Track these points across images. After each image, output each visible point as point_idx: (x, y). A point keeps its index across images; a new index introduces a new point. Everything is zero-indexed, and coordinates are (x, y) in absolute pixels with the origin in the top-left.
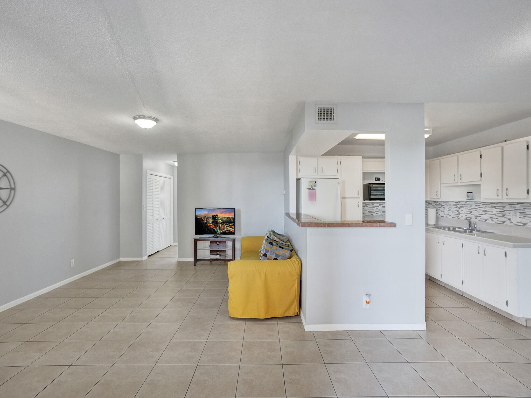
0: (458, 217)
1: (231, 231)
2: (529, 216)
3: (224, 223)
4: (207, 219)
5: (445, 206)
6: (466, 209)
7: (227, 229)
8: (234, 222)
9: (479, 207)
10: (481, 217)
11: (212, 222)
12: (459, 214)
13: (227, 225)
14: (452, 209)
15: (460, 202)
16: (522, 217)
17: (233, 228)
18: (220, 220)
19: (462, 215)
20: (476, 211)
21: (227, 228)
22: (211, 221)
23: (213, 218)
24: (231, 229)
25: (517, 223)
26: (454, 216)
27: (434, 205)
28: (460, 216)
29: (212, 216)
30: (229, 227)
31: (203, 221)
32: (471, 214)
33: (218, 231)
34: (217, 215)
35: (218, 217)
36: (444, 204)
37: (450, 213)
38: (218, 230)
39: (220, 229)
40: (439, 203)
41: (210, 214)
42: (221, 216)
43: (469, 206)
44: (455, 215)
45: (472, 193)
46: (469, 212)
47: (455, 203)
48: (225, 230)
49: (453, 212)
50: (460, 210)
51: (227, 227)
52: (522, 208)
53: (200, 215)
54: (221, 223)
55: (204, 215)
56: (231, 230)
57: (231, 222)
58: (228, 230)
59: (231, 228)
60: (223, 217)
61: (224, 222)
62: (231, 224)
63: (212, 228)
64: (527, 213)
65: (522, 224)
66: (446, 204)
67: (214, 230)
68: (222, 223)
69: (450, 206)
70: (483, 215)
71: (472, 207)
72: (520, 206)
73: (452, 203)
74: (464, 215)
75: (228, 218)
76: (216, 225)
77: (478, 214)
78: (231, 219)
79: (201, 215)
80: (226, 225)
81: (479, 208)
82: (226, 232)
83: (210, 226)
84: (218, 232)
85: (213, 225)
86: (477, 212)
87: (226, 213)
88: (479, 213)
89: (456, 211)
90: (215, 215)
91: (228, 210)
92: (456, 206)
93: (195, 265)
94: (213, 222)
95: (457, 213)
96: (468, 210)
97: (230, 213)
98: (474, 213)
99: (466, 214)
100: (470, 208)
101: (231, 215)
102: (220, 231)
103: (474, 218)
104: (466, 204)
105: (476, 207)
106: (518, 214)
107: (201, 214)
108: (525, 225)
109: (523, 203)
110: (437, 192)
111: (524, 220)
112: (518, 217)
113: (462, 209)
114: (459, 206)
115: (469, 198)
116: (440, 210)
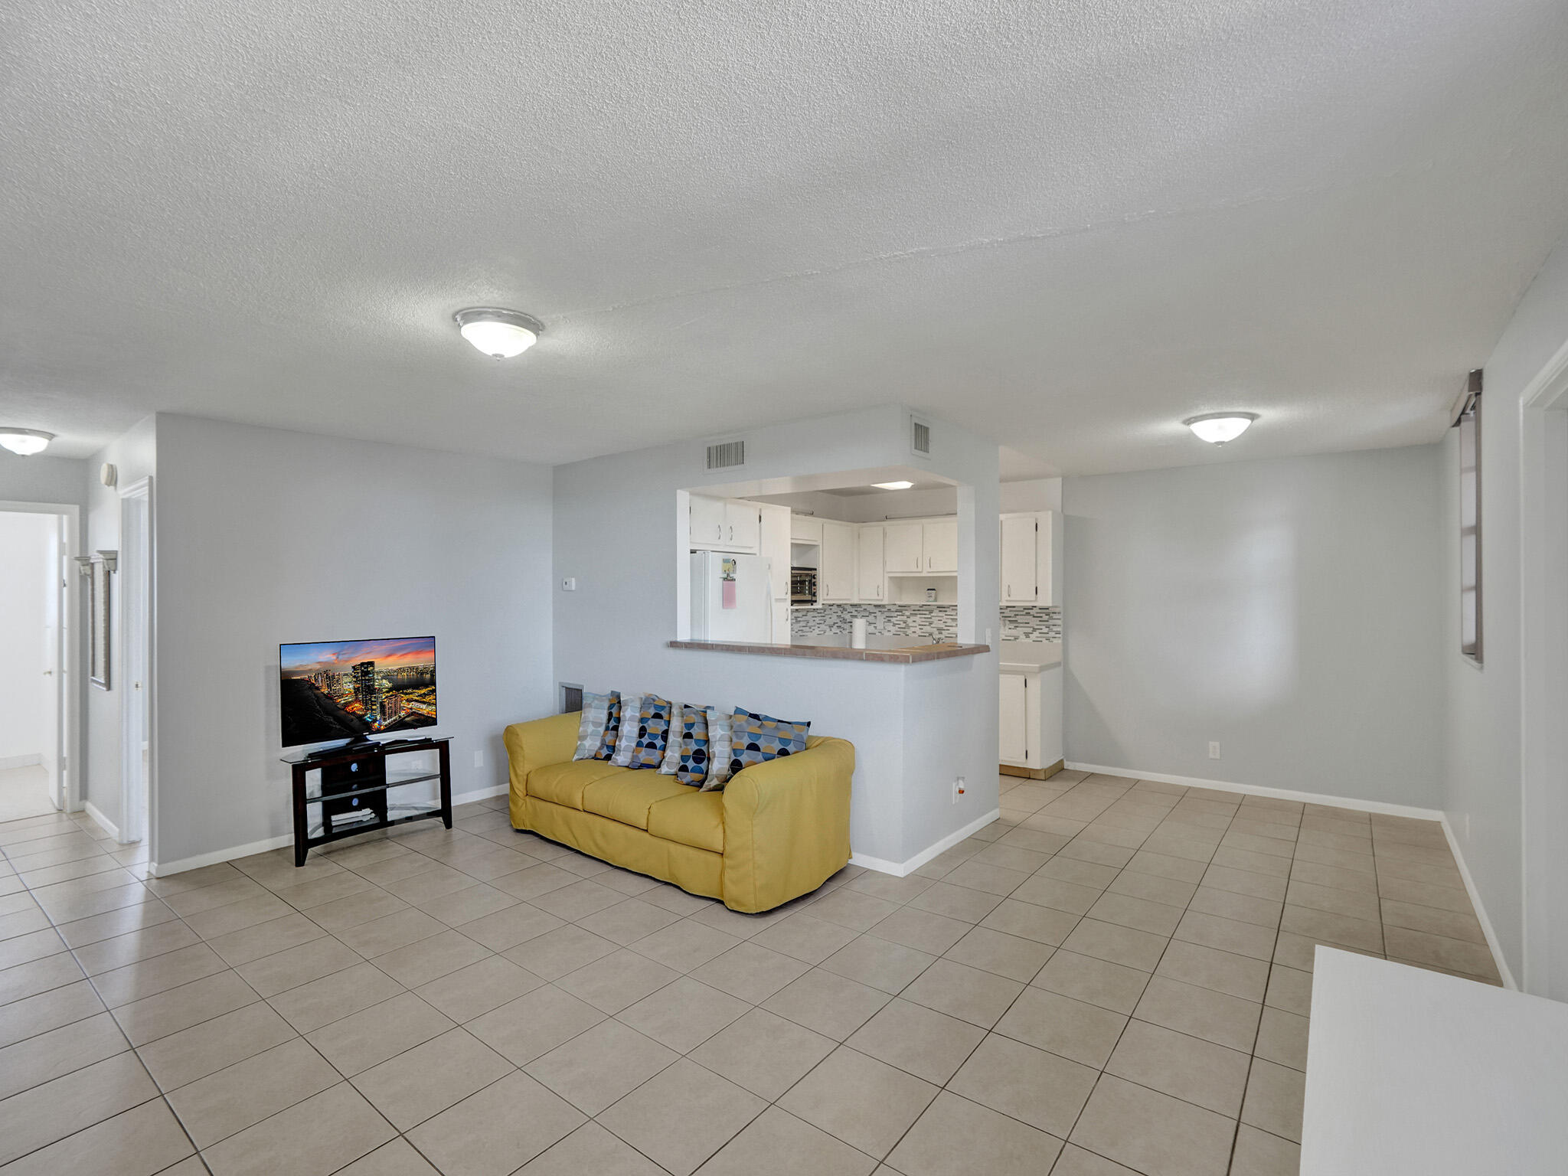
0: (905, 633)
1: (424, 715)
2: (1021, 625)
3: (398, 690)
4: (331, 678)
5: (879, 614)
6: (921, 618)
7: (411, 709)
8: (433, 682)
9: (947, 613)
10: (948, 630)
11: (353, 691)
12: (908, 627)
13: (411, 693)
14: (893, 620)
15: (909, 606)
16: (1012, 627)
17: (429, 704)
18: (384, 681)
19: (913, 629)
20: (941, 620)
21: (408, 705)
22: (348, 686)
23: (354, 677)
24: (424, 706)
25: (1006, 636)
26: (896, 631)
28: (909, 632)
29: (353, 667)
30: (416, 701)
31: (318, 688)
32: (932, 626)
33: (375, 721)
34: (371, 664)
35: (376, 669)
36: (876, 610)
37: (890, 626)
38: (378, 718)
39: (383, 712)
40: (865, 607)
41: (346, 661)
42: (385, 664)
43: (927, 613)
44: (899, 630)
45: (934, 590)
46: (927, 624)
47: (899, 608)
48: (403, 714)
49: (894, 625)
50: (910, 621)
51: (409, 701)
52: (1013, 614)
53: (301, 669)
54: (387, 692)
55: (318, 667)
56: (425, 712)
57: (424, 682)
58: (413, 713)
59: (424, 703)
60: (395, 668)
61: (399, 687)
62: (423, 692)
63: (354, 713)
64: (1019, 621)
65: (1013, 638)
66: (880, 610)
67: (361, 718)
68: (390, 690)
69: (888, 614)
70: (951, 626)
71: (932, 614)
72: (1010, 611)
73: (893, 608)
74: (917, 629)
75: (412, 669)
76: (370, 699)
77: (943, 626)
78: (422, 674)
79: (310, 668)
80: (406, 694)
81: (945, 615)
82: (406, 719)
83: (347, 704)
84: (376, 724)
85: (357, 700)
86: (941, 622)
87: (401, 653)
88: (947, 624)
89: (901, 623)
90: (362, 664)
91: (411, 644)
92: (900, 613)
93: (300, 861)
94: (357, 690)
95: (903, 625)
96: (924, 620)
97: (418, 652)
98: (937, 624)
99: (920, 627)
100: (929, 616)
101: (420, 661)
102: (385, 720)
103: (937, 632)
104: (921, 609)
105: (941, 614)
106: (1006, 622)
107: (305, 663)
108: (1016, 638)
109: (1014, 607)
110: (878, 587)
111: (1014, 632)
112: (1007, 628)
113: (913, 618)
114: (907, 613)
115: (932, 599)
116: (867, 621)
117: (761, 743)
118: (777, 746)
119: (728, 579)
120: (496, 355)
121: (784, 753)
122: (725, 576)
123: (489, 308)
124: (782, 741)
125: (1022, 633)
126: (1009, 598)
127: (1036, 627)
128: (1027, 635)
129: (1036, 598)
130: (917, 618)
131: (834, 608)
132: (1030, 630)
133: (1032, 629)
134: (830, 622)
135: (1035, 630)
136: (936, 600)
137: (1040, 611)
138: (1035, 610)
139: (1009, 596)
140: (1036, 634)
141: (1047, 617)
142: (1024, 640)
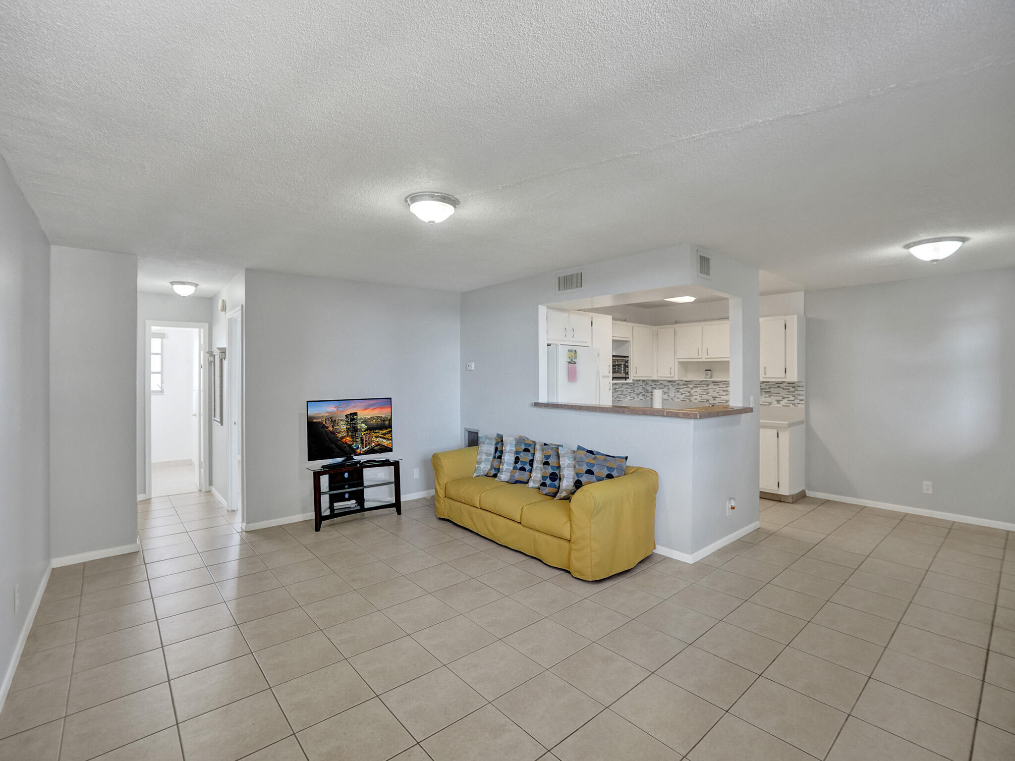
0: (689, 399)
1: (384, 446)
2: (774, 395)
3: (371, 431)
4: (334, 422)
5: (671, 387)
6: (700, 389)
7: (378, 442)
8: (390, 426)
9: (719, 386)
10: (720, 398)
11: (346, 430)
12: (691, 395)
13: (378, 433)
14: (681, 390)
15: (692, 381)
16: (767, 396)
17: (388, 439)
18: (363, 425)
19: (694, 397)
20: (715, 391)
21: (376, 439)
22: (343, 427)
23: (347, 421)
24: (385, 441)
25: (763, 402)
27: (652, 386)
28: (692, 399)
29: (346, 416)
30: (381, 437)
31: (327, 427)
32: (709, 395)
33: (358, 448)
34: (356, 414)
35: (359, 417)
36: (669, 384)
37: (678, 395)
38: (360, 446)
39: (362, 443)
41: (342, 412)
42: (364, 414)
43: (706, 386)
44: (685, 397)
45: (710, 370)
46: (705, 393)
47: (685, 383)
48: (373, 445)
49: (682, 394)
50: (692, 391)
51: (377, 437)
52: (767, 387)
53: (317, 416)
54: (365, 431)
55: (327, 414)
56: (385, 444)
57: (385, 426)
58: (379, 445)
59: (385, 438)
60: (369, 417)
61: (371, 429)
62: (384, 432)
63: (346, 443)
64: (772, 392)
65: (767, 404)
66: (672, 384)
67: (350, 446)
68: (366, 430)
69: (677, 387)
70: (723, 395)
71: (709, 387)
72: (766, 385)
73: (681, 383)
74: (698, 397)
75: (378, 418)
76: (355, 435)
77: (716, 395)
78: (384, 421)
79: (322, 415)
80: (375, 433)
81: (718, 387)
82: (375, 448)
83: (343, 438)
84: (359, 450)
85: (348, 435)
86: (715, 393)
87: (373, 408)
88: (720, 394)
89: (687, 392)
90: (351, 414)
91: (378, 402)
92: (686, 386)
93: (318, 529)
94: (348, 429)
95: (688, 394)
96: (702, 391)
97: (382, 408)
98: (712, 393)
99: (700, 395)
100: (707, 388)
101: (383, 413)
102: (363, 448)
103: (712, 399)
104: (701, 383)
105: (714, 387)
106: (763, 393)
107: (320, 412)
108: (770, 404)
109: (768, 382)
110: (671, 368)
111: (769, 400)
112: (764, 396)
113: (695, 389)
114: (691, 386)
115: (708, 377)
116: (663, 392)
117: (595, 469)
118: (605, 472)
119: (572, 362)
120: (430, 222)
121: (610, 476)
122: (570, 360)
123: (427, 192)
124: (609, 468)
125: (774, 400)
126: (765, 376)
127: (785, 396)
128: (778, 402)
129: (785, 376)
130: (698, 390)
131: (640, 383)
132: (780, 398)
133: (782, 397)
134: (637, 391)
135: (784, 398)
136: (711, 377)
137: (788, 385)
138: (784, 384)
139: (765, 374)
140: (785, 401)
141: (793, 389)
142: (776, 406)
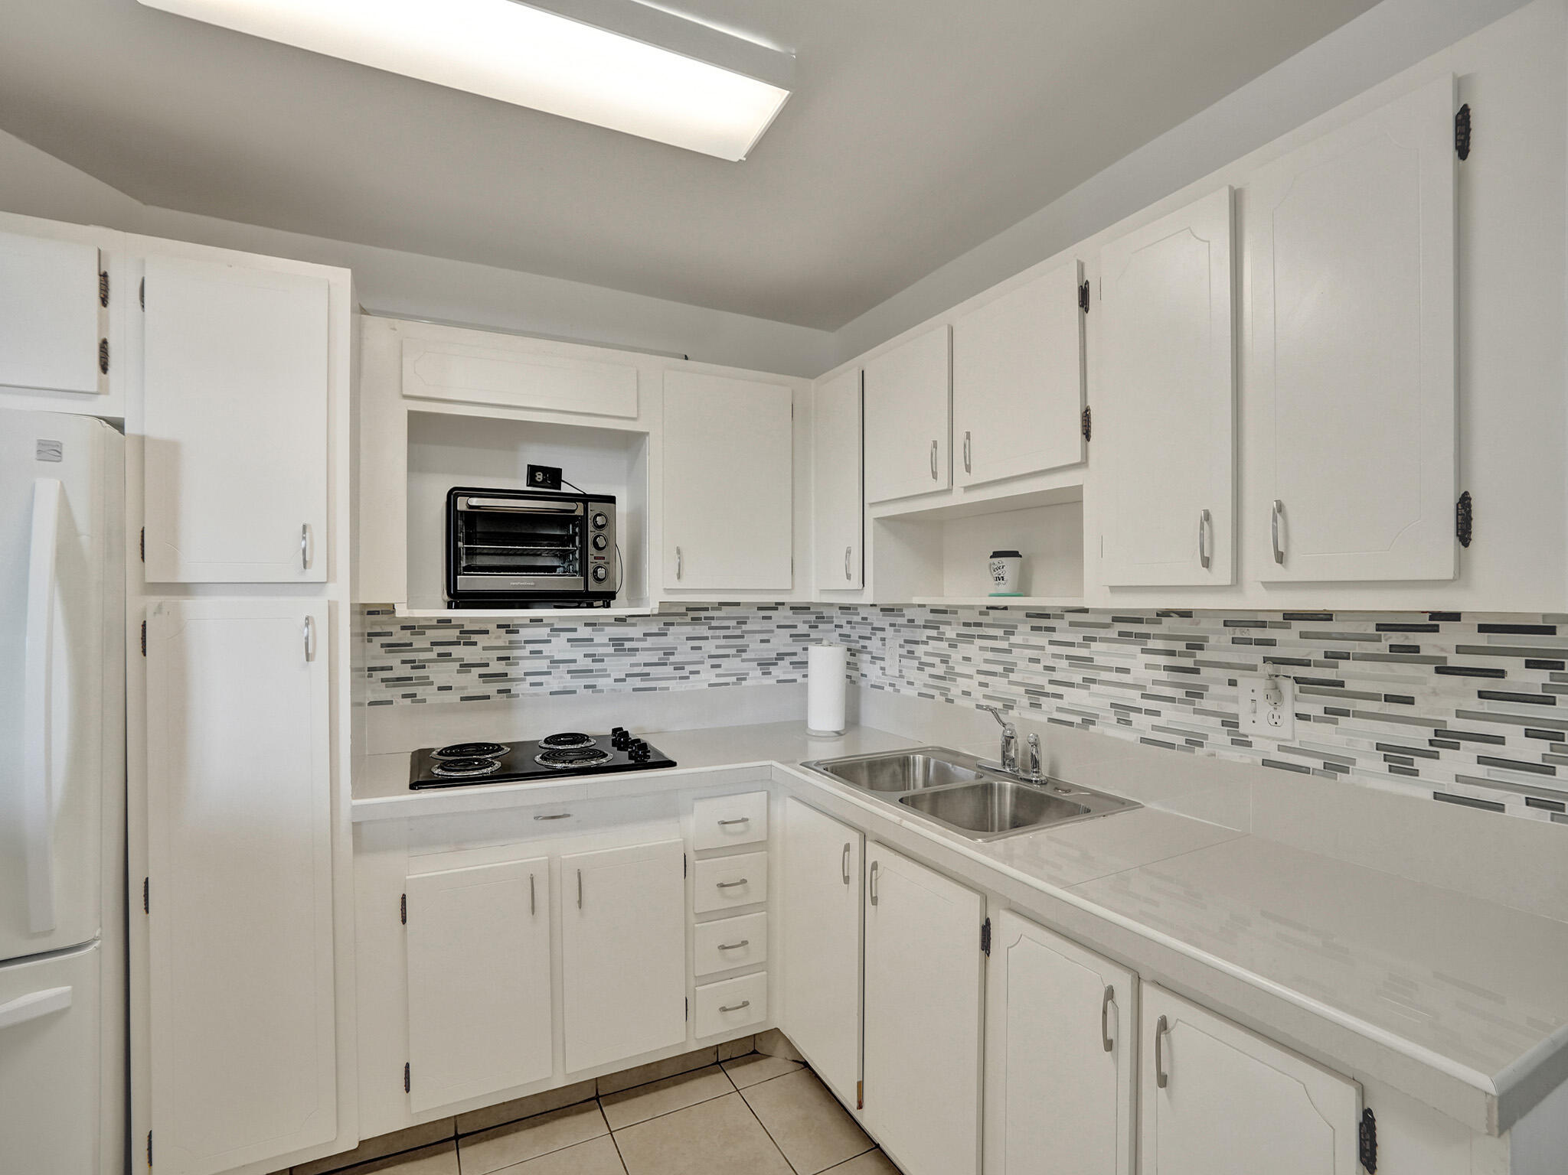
0: (944, 691)
5: (890, 632)
6: (981, 648)
9: (1056, 636)
10: (1060, 696)
12: (950, 675)
14: (920, 650)
15: (954, 610)
16: (1317, 710)
19: (963, 683)
20: (1038, 661)
25: (1280, 748)
26: (925, 685)
27: (841, 627)
28: (955, 691)
32: (1013, 677)
36: (882, 621)
37: (910, 668)
40: (863, 613)
43: (1000, 632)
44: (931, 681)
45: (1014, 554)
46: (999, 669)
47: (931, 617)
49: (922, 666)
50: (956, 656)
52: (1315, 650)
64: (1350, 686)
65: (1311, 769)
66: (893, 620)
69: (907, 633)
70: (1071, 685)
71: (1013, 639)
72: (1304, 635)
73: (921, 617)
74: (972, 685)
77: (1045, 682)
81: (1052, 643)
86: (1039, 667)
88: (1055, 676)
89: (938, 661)
92: (933, 633)
95: (940, 670)
96: (993, 656)
98: (1027, 671)
99: (984, 679)
100: (1004, 645)
103: (1025, 701)
104: (983, 618)
105: (1041, 639)
106: (1288, 687)
108: (1336, 766)
109: (1327, 617)
110: (849, 552)
111: (1328, 737)
112: (1287, 711)
113: (964, 649)
114: (950, 632)
115: (1003, 588)
125: (1366, 745)
126: (1278, 573)
127: (1456, 724)
128: (1400, 760)
129: (1462, 569)
130: (972, 649)
131: (782, 616)
132: (1420, 736)
133: (1428, 733)
135: (1445, 739)
136: (1023, 590)
137: (1484, 640)
138: (1465, 634)
140: (1463, 760)
141: (1542, 676)
142: (1373, 784)
